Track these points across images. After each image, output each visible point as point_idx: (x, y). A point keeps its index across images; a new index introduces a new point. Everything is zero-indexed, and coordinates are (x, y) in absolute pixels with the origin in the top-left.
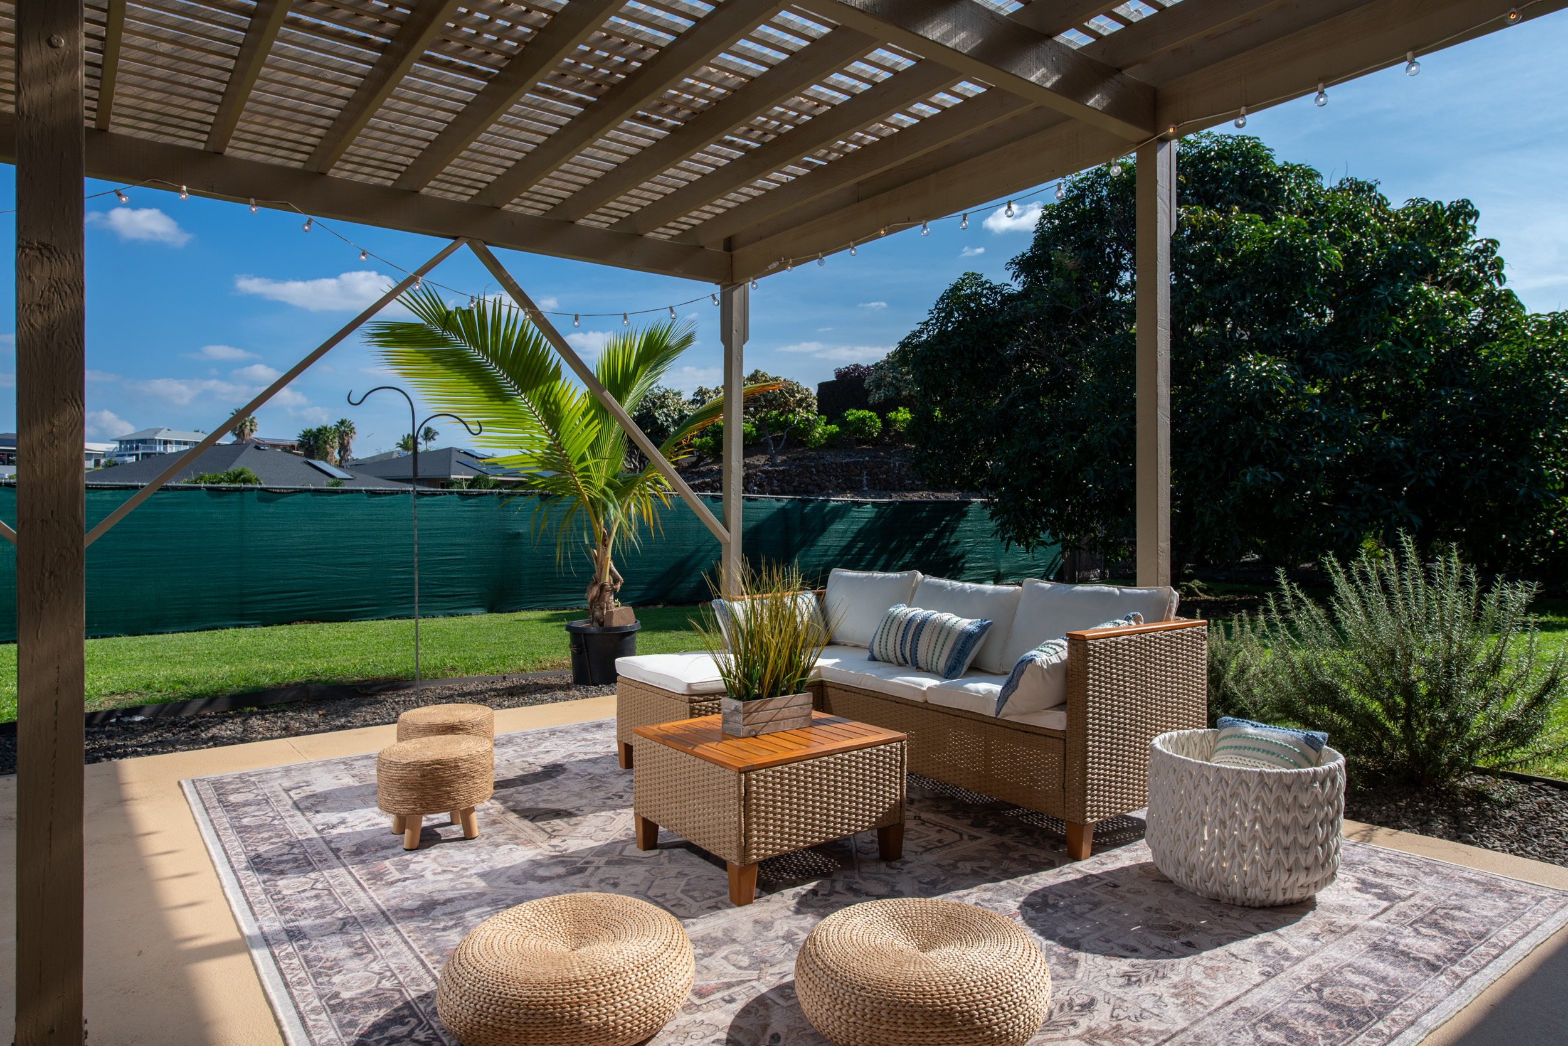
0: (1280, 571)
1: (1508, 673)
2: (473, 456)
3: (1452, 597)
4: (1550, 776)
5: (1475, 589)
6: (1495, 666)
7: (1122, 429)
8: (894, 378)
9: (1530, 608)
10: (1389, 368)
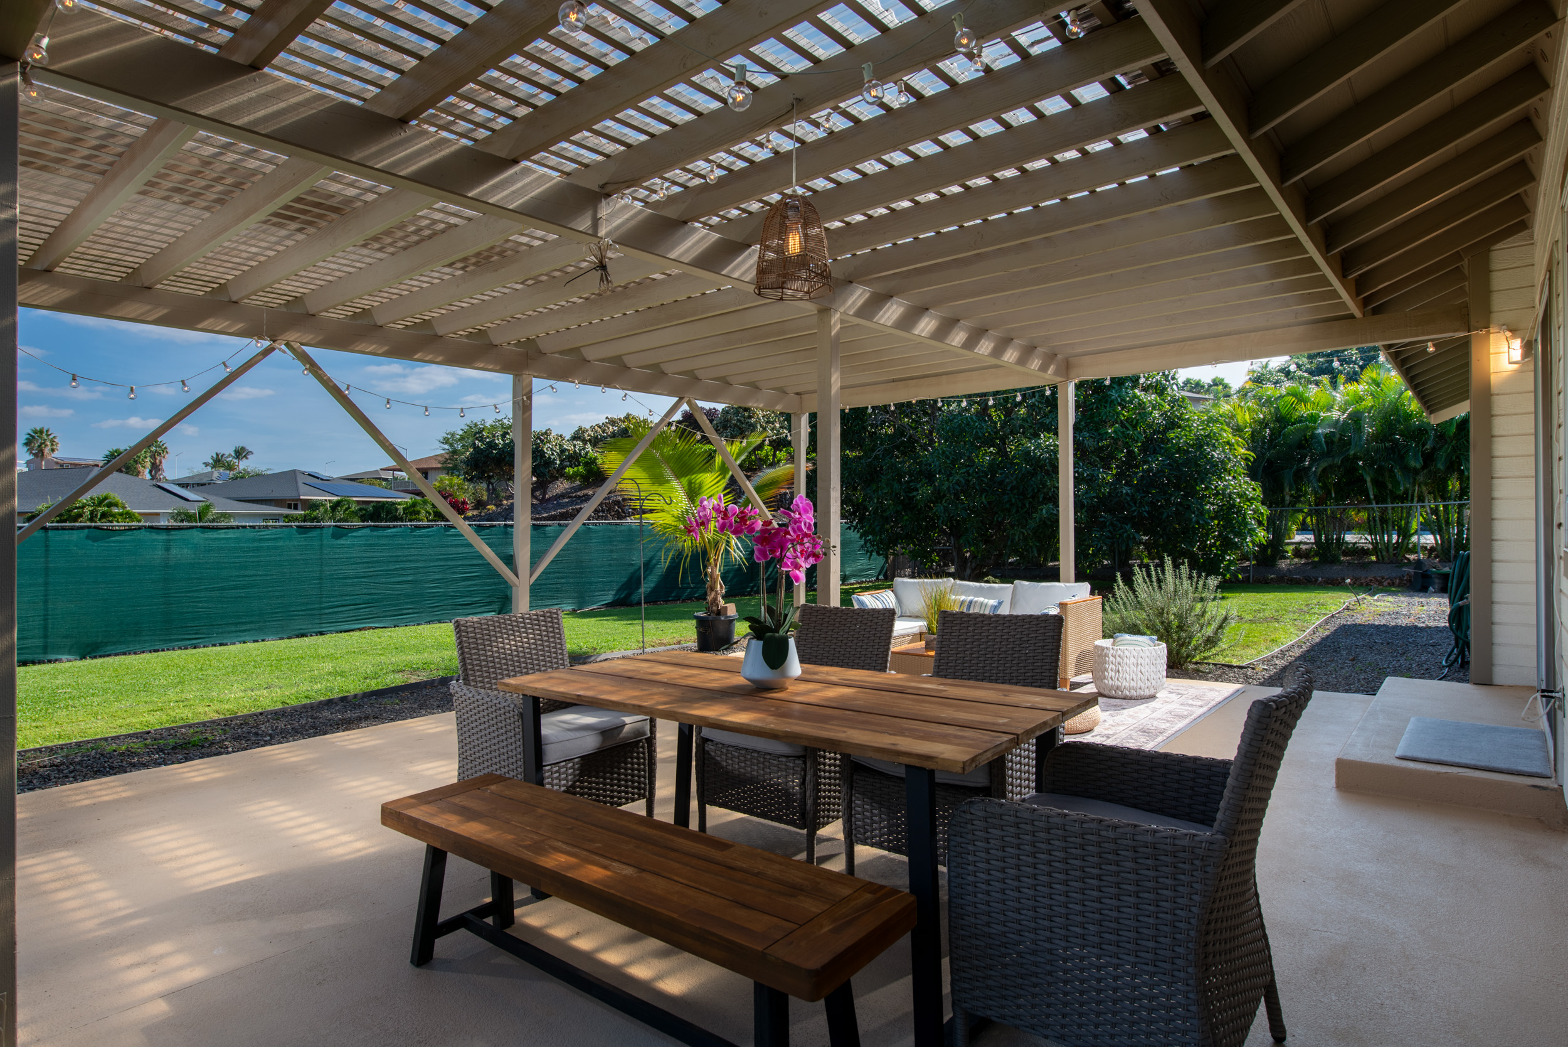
0: (1118, 574)
1: (1208, 616)
2: (318, 478)
3: (1186, 583)
4: (1223, 662)
5: (1195, 580)
6: (1204, 613)
7: (961, 479)
8: (739, 420)
9: (1218, 587)
10: (1120, 443)
